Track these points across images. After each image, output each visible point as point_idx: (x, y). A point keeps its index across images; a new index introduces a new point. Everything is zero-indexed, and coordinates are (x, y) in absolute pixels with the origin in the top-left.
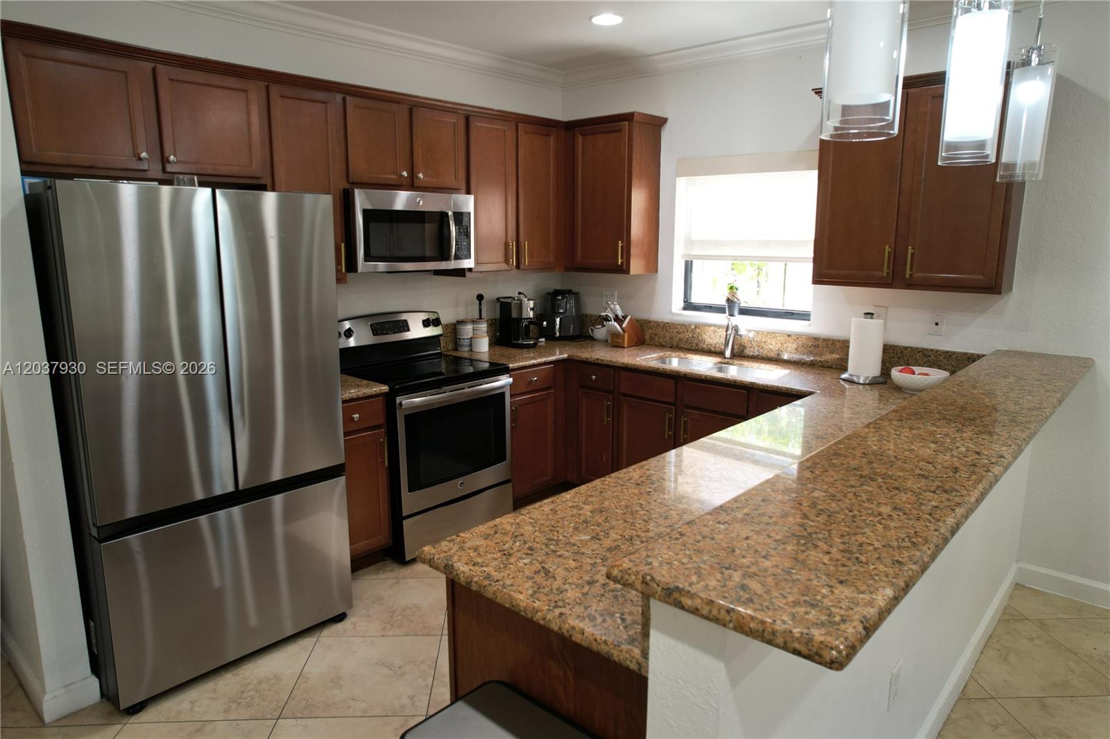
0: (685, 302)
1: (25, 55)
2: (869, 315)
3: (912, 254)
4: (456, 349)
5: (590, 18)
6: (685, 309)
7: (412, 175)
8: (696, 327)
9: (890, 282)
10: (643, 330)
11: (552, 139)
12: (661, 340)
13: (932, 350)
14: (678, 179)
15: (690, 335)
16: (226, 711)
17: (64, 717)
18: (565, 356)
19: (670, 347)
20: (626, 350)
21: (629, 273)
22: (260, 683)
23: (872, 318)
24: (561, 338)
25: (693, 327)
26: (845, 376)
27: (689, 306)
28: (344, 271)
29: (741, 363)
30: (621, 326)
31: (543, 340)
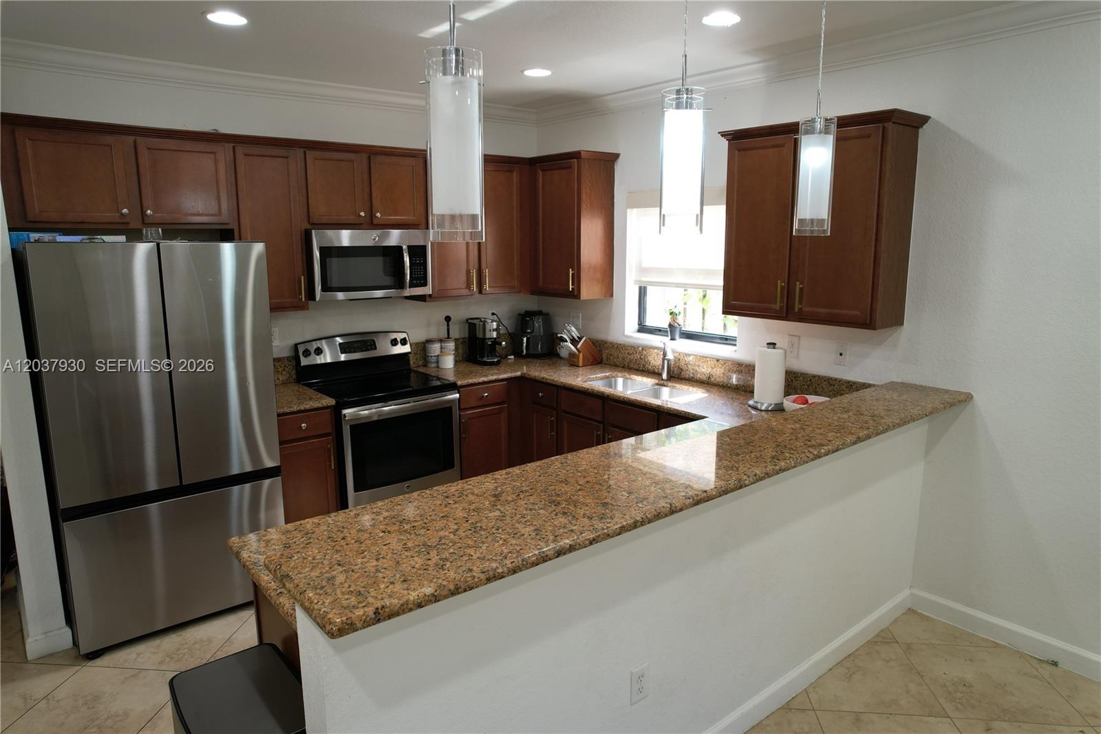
0: (639, 325)
1: (30, 139)
2: (772, 345)
3: (801, 290)
4: (425, 365)
5: (522, 71)
6: (640, 331)
7: (371, 215)
8: (643, 349)
9: (784, 315)
10: (600, 351)
11: (515, 176)
12: (615, 360)
13: (836, 380)
14: (628, 210)
15: (639, 356)
16: (161, 663)
17: (43, 657)
18: (519, 374)
19: (623, 367)
20: (581, 369)
21: (579, 298)
22: (195, 643)
23: (774, 348)
24: (528, 356)
25: (640, 349)
26: (751, 402)
27: (642, 328)
28: (303, 300)
29: (674, 384)
30: (576, 347)
31: (512, 357)
